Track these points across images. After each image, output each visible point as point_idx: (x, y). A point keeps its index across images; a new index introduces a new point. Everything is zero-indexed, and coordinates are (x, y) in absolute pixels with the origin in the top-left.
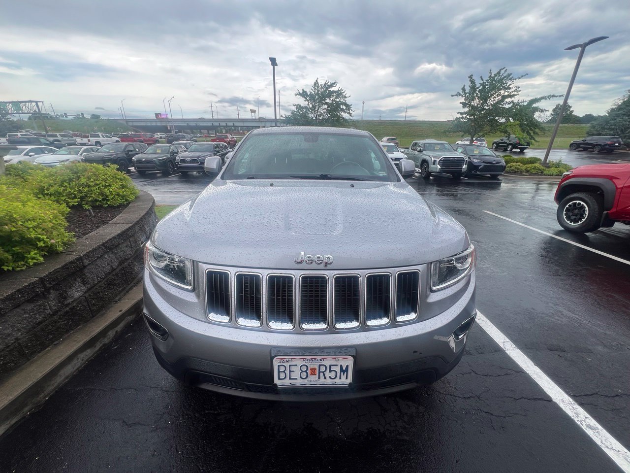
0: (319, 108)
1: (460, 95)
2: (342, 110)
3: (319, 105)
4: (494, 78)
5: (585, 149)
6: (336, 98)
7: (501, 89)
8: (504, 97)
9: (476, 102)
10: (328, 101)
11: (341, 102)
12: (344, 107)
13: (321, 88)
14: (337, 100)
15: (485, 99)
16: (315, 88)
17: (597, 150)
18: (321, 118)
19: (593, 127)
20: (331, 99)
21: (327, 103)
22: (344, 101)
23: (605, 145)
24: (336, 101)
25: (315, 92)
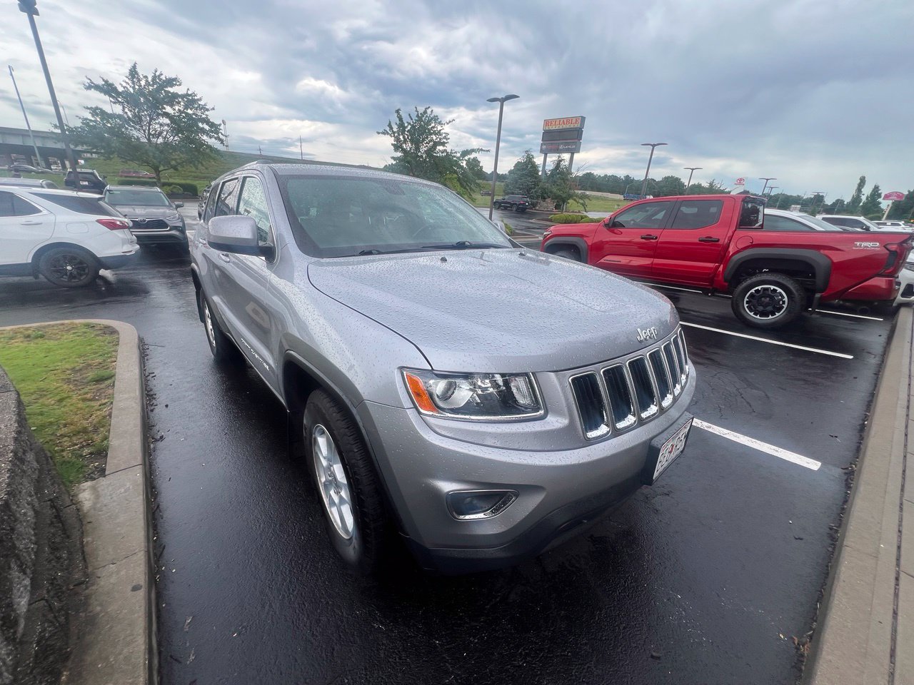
0: (150, 121)
1: (388, 134)
2: (203, 131)
3: (149, 115)
4: (421, 118)
5: (506, 208)
6: (186, 107)
7: (431, 134)
8: (436, 144)
9: (408, 146)
10: (168, 109)
11: (196, 115)
12: (207, 127)
13: (147, 83)
14: (189, 111)
15: (417, 143)
16: (133, 83)
17: (514, 209)
18: (160, 140)
19: (507, 186)
20: (177, 108)
21: (166, 115)
22: (204, 116)
23: (520, 204)
24: (187, 114)
25: (134, 88)
